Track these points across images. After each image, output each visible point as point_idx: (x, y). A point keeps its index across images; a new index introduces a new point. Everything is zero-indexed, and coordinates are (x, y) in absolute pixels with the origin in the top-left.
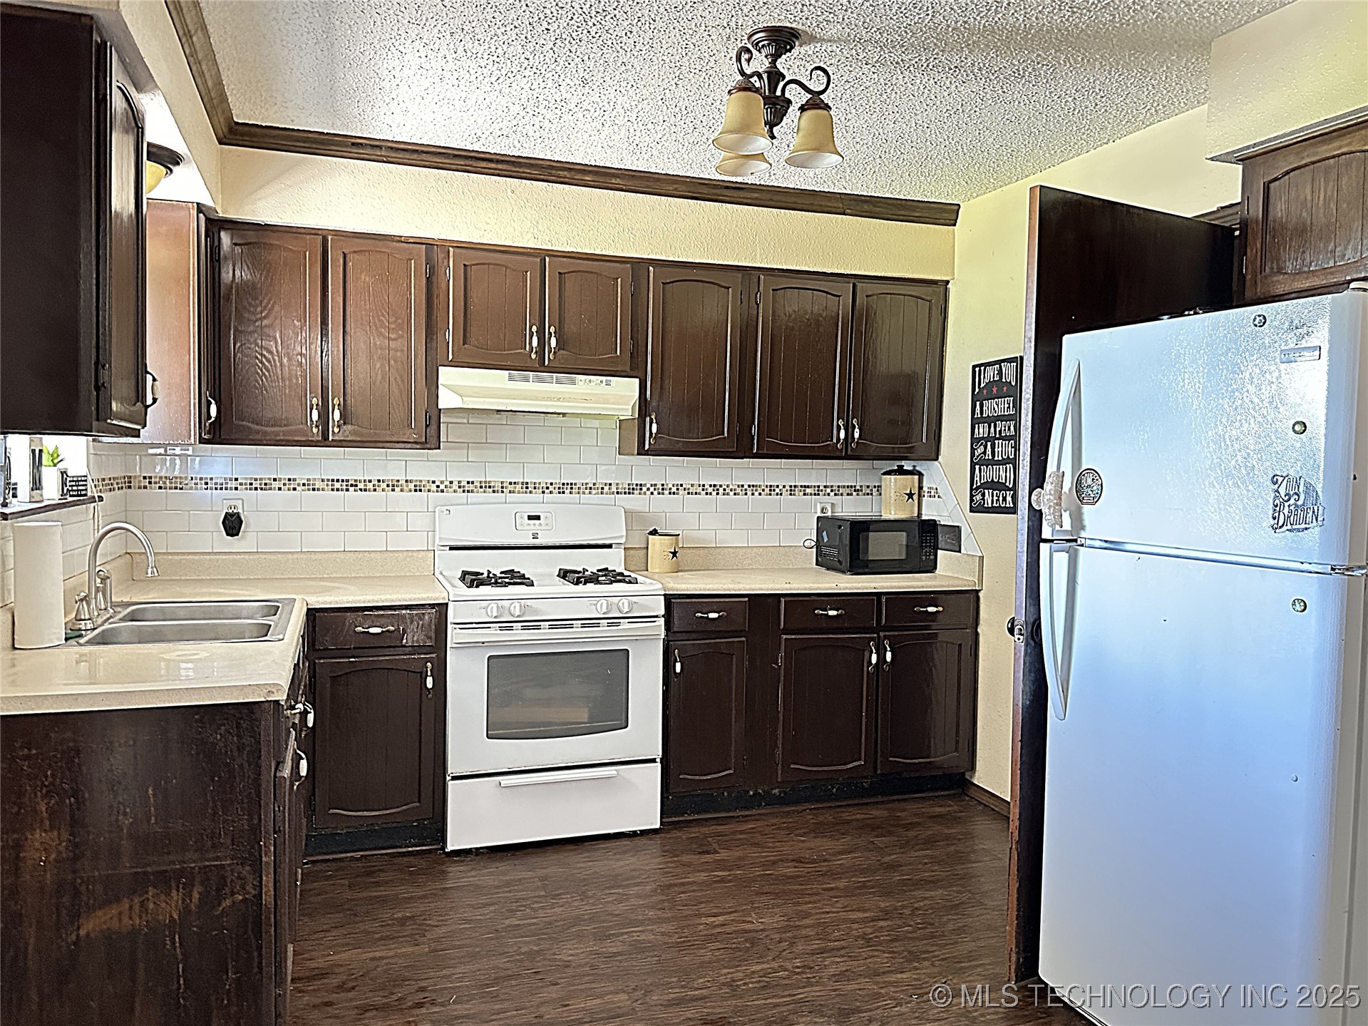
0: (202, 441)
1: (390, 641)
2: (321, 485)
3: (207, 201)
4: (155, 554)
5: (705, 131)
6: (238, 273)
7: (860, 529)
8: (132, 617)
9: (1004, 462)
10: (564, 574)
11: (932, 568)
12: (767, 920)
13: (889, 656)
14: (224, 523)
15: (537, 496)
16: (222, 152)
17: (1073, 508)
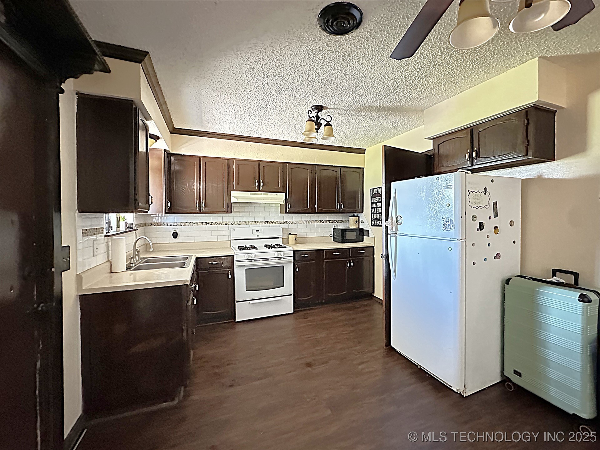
0: (166, 213)
1: (219, 266)
2: (200, 224)
3: (167, 149)
4: (153, 244)
5: (301, 130)
6: (176, 167)
7: (344, 231)
8: (146, 262)
9: (379, 213)
10: (266, 246)
11: (362, 241)
12: (321, 335)
13: (352, 264)
14: (173, 235)
15: (258, 225)
16: (171, 136)
17: (396, 225)
